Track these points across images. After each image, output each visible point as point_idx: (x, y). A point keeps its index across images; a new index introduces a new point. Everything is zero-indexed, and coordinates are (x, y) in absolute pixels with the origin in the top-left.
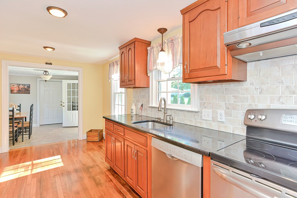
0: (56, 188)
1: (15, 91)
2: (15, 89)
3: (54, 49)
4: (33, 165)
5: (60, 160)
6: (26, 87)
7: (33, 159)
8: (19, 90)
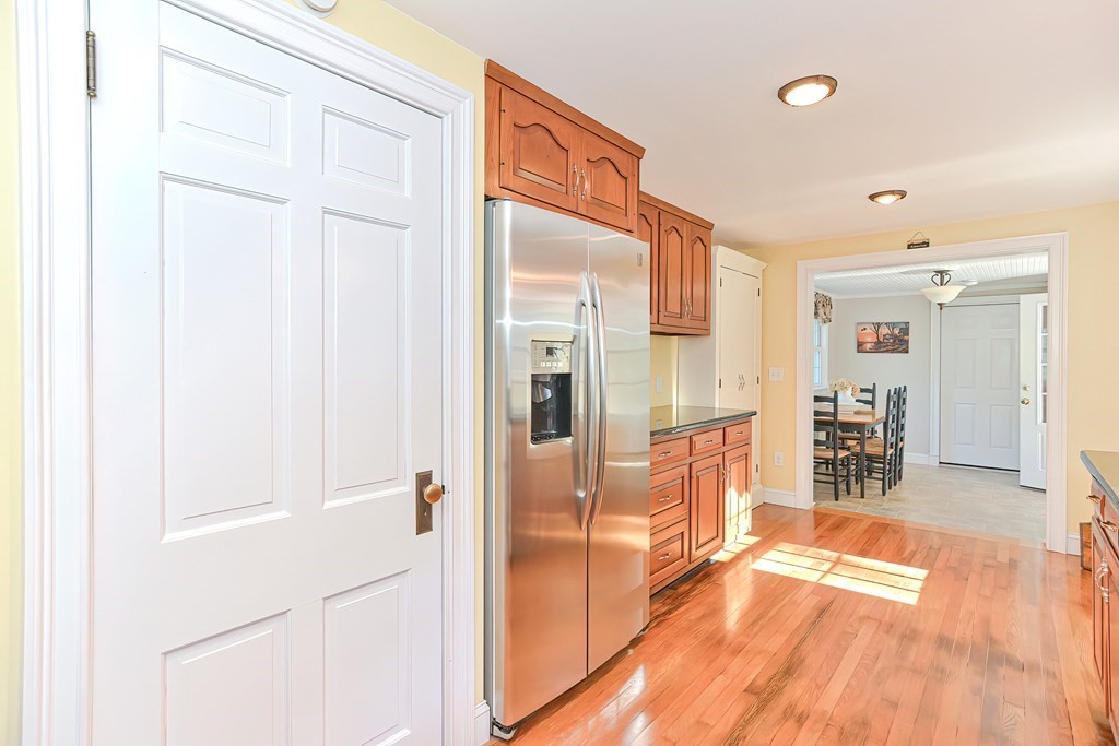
0: (846, 649)
1: (869, 346)
2: (869, 339)
3: (903, 194)
4: (838, 562)
5: (917, 585)
6: (897, 331)
7: (846, 549)
8: (879, 342)
